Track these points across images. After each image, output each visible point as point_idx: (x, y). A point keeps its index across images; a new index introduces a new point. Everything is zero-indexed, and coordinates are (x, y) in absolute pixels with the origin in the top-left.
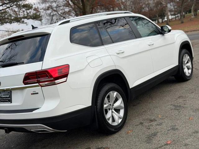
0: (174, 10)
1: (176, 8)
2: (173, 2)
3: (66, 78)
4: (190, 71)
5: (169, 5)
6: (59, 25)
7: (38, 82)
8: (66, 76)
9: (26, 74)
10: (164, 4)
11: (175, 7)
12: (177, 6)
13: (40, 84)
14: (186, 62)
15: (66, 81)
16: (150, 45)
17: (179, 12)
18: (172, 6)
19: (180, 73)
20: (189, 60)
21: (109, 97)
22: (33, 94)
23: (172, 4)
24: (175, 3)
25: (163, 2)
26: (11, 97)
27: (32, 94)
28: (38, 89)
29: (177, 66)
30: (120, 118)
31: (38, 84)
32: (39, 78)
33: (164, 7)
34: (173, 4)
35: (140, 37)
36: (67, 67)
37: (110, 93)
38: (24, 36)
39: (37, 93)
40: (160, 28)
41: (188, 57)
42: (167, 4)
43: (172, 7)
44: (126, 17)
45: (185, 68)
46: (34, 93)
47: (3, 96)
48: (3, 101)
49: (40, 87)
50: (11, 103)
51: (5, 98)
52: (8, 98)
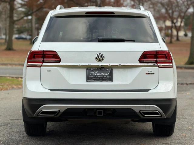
7: (156, 62)
9: (144, 52)
13: (159, 64)
22: (149, 74)
26: (111, 74)
28: (155, 69)
38: (114, 13)
39: (153, 73)
46: (150, 72)
47: (97, 73)
48: (98, 80)
49: (158, 68)
50: (112, 81)
51: (100, 76)
52: (106, 76)
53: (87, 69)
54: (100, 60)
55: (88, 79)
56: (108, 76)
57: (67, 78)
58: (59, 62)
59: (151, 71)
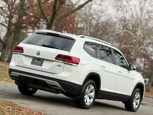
0: (143, 69)
1: (147, 69)
2: (145, 58)
3: (77, 65)
4: (137, 106)
5: (138, 60)
6: (80, 37)
7: (64, 61)
8: (78, 64)
9: (59, 54)
10: (132, 56)
11: (146, 66)
12: (149, 67)
13: (65, 62)
14: (136, 98)
15: (77, 66)
16: (119, 72)
17: (149, 75)
18: (142, 62)
19: (130, 103)
20: (139, 98)
21: (89, 87)
23: (143, 59)
24: (148, 61)
25: (132, 51)
26: (42, 63)
27: (57, 65)
28: (62, 64)
29: (130, 96)
30: (90, 102)
31: (63, 62)
32: (65, 59)
33: (132, 59)
34: (145, 61)
35: (116, 64)
36: (79, 60)
37: (90, 86)
38: (59, 35)
39: (61, 66)
40: (129, 65)
41: (139, 96)
42: (137, 57)
43: (142, 65)
44: (112, 48)
45: (134, 102)
47: (36, 61)
48: (36, 64)
49: (64, 64)
50: (41, 66)
51: (37, 63)
52: (40, 63)
53: (33, 58)
54: (38, 55)
55: (32, 63)
56: (41, 63)
57: (24, 61)
58: (23, 53)
59: (60, 65)
